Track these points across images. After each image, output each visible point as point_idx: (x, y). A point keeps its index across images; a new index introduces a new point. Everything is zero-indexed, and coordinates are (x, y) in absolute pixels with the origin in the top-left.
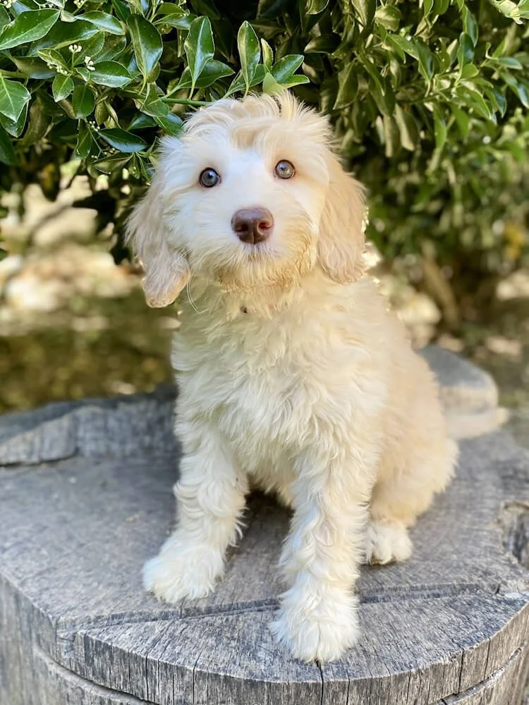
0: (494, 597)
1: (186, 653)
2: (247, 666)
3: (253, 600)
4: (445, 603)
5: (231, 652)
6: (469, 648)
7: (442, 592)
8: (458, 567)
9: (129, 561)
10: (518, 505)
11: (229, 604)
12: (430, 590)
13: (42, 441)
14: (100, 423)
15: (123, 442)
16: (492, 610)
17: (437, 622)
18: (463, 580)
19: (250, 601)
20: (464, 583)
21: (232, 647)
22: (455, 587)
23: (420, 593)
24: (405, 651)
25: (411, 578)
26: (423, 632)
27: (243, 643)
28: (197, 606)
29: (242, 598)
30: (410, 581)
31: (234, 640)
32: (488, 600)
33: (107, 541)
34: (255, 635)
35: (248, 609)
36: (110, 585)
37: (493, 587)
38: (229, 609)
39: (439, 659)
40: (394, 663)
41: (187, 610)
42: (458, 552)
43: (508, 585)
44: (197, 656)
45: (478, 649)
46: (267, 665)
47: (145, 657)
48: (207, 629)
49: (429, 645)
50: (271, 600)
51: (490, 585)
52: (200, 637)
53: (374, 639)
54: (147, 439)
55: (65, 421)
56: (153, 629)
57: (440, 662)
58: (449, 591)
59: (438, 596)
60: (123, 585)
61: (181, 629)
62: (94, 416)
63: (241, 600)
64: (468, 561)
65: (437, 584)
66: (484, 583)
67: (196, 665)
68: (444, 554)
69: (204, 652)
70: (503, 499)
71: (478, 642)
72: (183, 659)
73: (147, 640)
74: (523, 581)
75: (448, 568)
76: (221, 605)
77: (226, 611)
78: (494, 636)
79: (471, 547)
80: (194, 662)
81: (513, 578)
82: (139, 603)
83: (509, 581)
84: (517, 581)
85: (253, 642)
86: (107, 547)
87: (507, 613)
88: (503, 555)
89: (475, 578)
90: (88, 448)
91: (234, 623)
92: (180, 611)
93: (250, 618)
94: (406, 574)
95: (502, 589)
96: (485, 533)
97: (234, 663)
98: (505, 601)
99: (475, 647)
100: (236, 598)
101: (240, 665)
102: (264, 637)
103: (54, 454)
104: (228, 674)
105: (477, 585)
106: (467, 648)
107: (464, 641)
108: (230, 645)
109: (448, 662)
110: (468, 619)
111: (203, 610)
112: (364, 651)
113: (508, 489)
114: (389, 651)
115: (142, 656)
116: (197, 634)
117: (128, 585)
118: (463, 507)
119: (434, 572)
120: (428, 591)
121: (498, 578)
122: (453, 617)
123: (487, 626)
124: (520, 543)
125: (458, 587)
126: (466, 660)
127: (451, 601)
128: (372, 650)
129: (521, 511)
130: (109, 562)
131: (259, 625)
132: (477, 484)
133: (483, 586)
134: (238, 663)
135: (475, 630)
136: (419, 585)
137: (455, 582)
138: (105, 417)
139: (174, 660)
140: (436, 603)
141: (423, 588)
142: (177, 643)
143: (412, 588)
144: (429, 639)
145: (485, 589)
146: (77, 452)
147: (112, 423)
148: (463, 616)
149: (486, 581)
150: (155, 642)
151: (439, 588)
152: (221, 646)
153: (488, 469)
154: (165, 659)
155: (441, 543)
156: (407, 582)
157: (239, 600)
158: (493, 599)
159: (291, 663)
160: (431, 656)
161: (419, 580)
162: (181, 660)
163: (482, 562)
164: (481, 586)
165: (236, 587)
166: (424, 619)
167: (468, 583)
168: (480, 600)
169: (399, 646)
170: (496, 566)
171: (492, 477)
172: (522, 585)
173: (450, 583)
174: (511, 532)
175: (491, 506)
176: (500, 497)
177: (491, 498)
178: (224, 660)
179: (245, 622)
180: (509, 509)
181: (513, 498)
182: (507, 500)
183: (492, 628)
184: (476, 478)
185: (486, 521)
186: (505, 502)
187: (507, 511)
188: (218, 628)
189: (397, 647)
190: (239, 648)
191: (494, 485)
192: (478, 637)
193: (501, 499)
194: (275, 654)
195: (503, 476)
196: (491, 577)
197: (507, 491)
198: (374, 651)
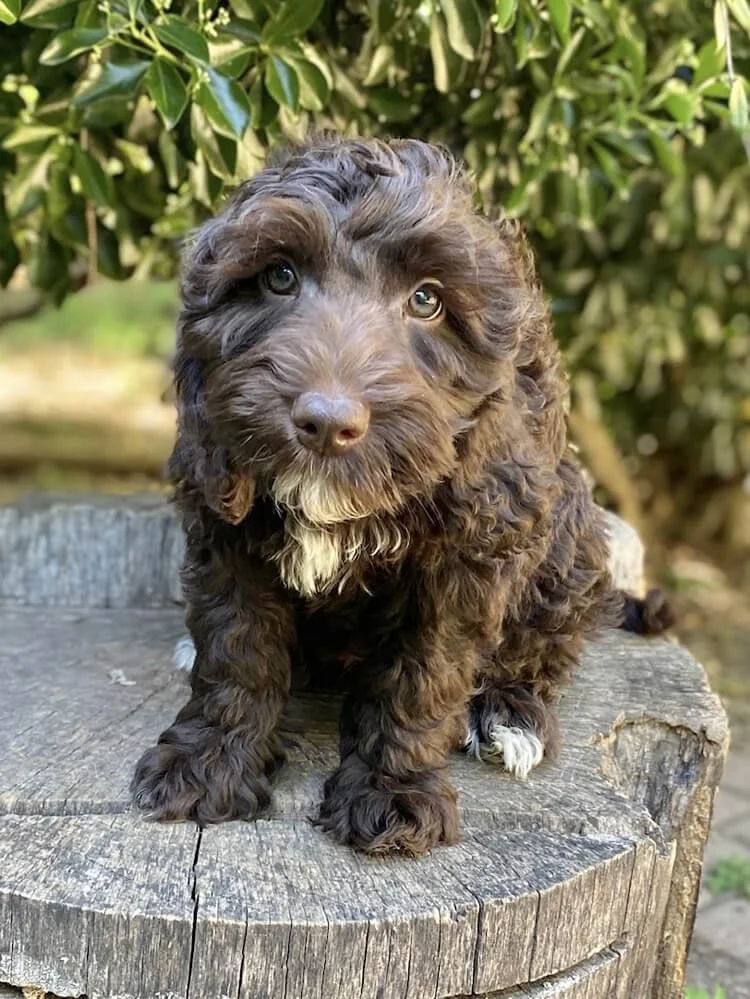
2: (57, 886)
3: (107, 799)
4: (468, 837)
5: (36, 864)
6: (493, 900)
10: (652, 722)
11: (59, 803)
16: (556, 852)
17: (444, 859)
18: (513, 808)
19: (99, 802)
20: (515, 813)
21: (41, 858)
22: (494, 818)
24: (368, 893)
27: (64, 854)
29: (87, 796)
31: (49, 848)
32: (552, 839)
34: (90, 846)
39: (431, 910)
40: (341, 907)
43: (600, 825)
45: (513, 906)
46: (97, 886)
49: (418, 889)
51: (563, 821)
53: (314, 871)
57: (431, 915)
63: (85, 799)
66: (553, 816)
70: (627, 708)
71: (515, 894)
74: (630, 820)
75: (490, 788)
76: (44, 803)
78: (549, 890)
81: (611, 814)
83: (602, 819)
84: (617, 818)
85: (83, 854)
87: (582, 859)
88: (601, 781)
89: (537, 807)
91: (57, 827)
93: (91, 822)
95: (586, 830)
96: (575, 750)
97: (35, 879)
98: (585, 843)
99: (506, 900)
100: (76, 794)
101: (44, 882)
102: (107, 851)
104: (17, 893)
105: (538, 820)
106: (490, 901)
107: (486, 890)
108: (39, 855)
109: (447, 919)
110: (506, 861)
112: (290, 886)
113: (637, 696)
114: (338, 890)
119: (462, 792)
121: (582, 811)
122: (476, 854)
123: (540, 874)
125: (502, 818)
126: (487, 924)
128: (304, 886)
129: (659, 735)
131: (103, 834)
134: (42, 879)
135: (515, 877)
137: (497, 810)
144: (421, 881)
145: (554, 827)
148: (497, 855)
149: (557, 813)
151: (464, 816)
152: (19, 854)
153: (607, 666)
157: (79, 799)
158: (561, 839)
159: (143, 890)
160: (415, 906)
163: (557, 788)
164: (545, 820)
165: (81, 781)
167: (522, 814)
169: (359, 885)
170: (583, 795)
171: (612, 677)
172: (626, 828)
173: (487, 810)
174: (639, 777)
175: (598, 716)
176: (620, 704)
177: (601, 705)
178: (17, 873)
179: (79, 827)
180: (634, 730)
181: (643, 707)
182: (632, 712)
183: (547, 878)
184: (582, 676)
185: (581, 734)
186: (626, 714)
187: (632, 733)
188: (26, 830)
189: (355, 886)
190: (52, 861)
191: (612, 688)
192: (516, 888)
193: (620, 708)
194: (118, 874)
195: (632, 678)
196: (569, 810)
197: (634, 699)
198: (308, 887)
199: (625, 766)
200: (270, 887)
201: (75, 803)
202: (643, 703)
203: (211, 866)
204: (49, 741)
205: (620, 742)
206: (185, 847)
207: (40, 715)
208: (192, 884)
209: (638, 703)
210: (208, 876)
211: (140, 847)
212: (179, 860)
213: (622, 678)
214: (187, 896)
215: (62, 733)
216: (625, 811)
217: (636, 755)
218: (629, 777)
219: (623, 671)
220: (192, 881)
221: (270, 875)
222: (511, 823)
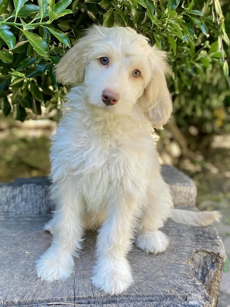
0: (183, 303)
3: (45, 298)
4: (154, 305)
7: (153, 299)
8: (165, 284)
10: (203, 251)
11: (31, 301)
12: (147, 297)
18: (167, 293)
19: (43, 299)
20: (167, 294)
22: (161, 296)
23: (141, 299)
25: (137, 290)
28: (13, 301)
29: (39, 297)
30: (136, 292)
32: (179, 305)
35: (43, 304)
37: (183, 297)
38: (31, 303)
41: (7, 303)
42: (166, 276)
43: (192, 296)
50: (55, 299)
51: (181, 296)
54: (6, 207)
58: (158, 298)
59: (152, 301)
63: (39, 299)
64: (171, 282)
65: (151, 294)
68: (158, 277)
70: (195, 247)
74: (201, 294)
75: (159, 284)
76: (26, 301)
77: (29, 304)
79: (173, 274)
81: (195, 292)
83: (192, 294)
84: (197, 294)
88: (191, 279)
89: (173, 291)
92: (3, 303)
94: (135, 288)
95: (188, 298)
96: (182, 266)
98: (189, 306)
100: (36, 296)
105: (174, 296)
111: (16, 303)
119: (151, 287)
121: (186, 292)
124: (205, 273)
125: (163, 296)
127: (158, 305)
129: (205, 254)
132: (182, 239)
133: (178, 296)
136: (141, 294)
137: (162, 294)
140: (149, 305)
141: (143, 296)
143: (137, 296)
145: (179, 298)
149: (179, 293)
151: (152, 296)
153: (189, 230)
155: (157, 271)
156: (134, 292)
157: (37, 299)
158: (182, 304)
161: (141, 291)
163: (178, 282)
164: (176, 296)
165: (37, 291)
167: (169, 294)
168: (174, 305)
170: (186, 285)
171: (190, 235)
172: (200, 296)
173: (159, 294)
174: (199, 266)
175: (188, 251)
176: (194, 246)
177: (188, 246)
180: (198, 253)
181: (200, 246)
182: (197, 248)
184: (182, 235)
185: (184, 259)
186: (196, 249)
187: (197, 254)
191: (191, 239)
193: (194, 247)
195: (196, 235)
196: (183, 291)
197: (198, 243)
199: (195, 264)
201: (36, 300)
202: (200, 245)
204: (26, 274)
205: (194, 256)
207: (23, 262)
209: (199, 245)
213: (193, 235)
215: (30, 270)
216: (199, 290)
217: (198, 260)
218: (196, 267)
219: (194, 232)
222: (166, 297)
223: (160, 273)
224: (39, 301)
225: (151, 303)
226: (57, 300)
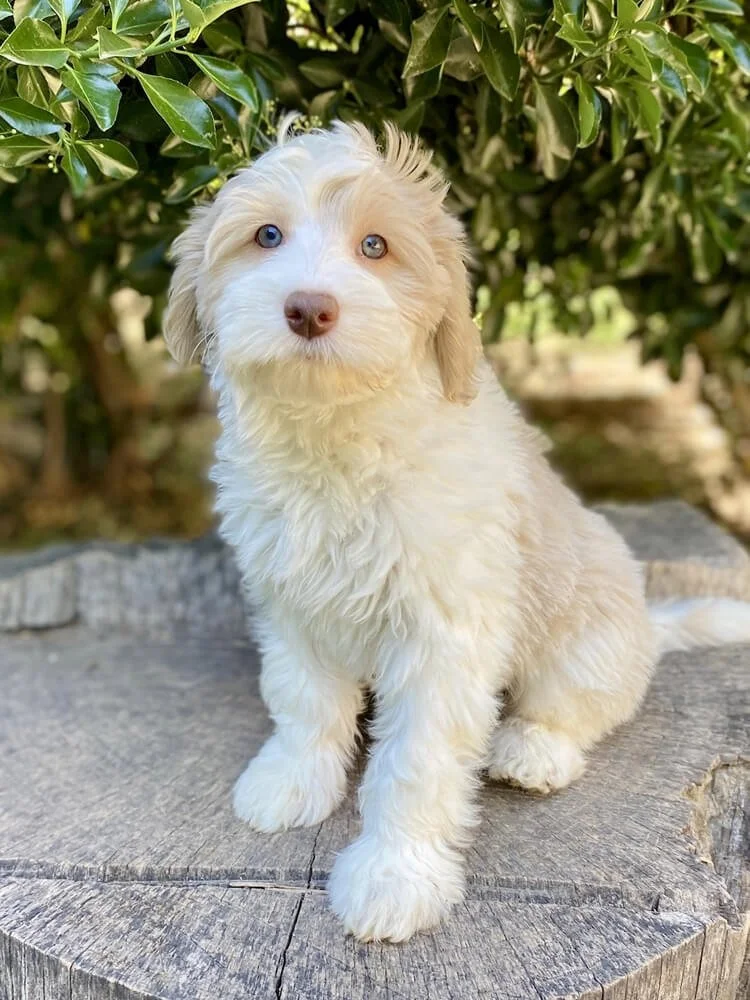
0: (639, 916)
1: (72, 937)
2: (158, 974)
3: (225, 867)
4: (547, 914)
5: (145, 947)
6: (556, 998)
7: (551, 896)
8: (596, 856)
9: (67, 784)
10: (747, 765)
11: (182, 870)
12: (532, 888)
13: (24, 597)
14: (111, 577)
15: (144, 610)
16: (626, 937)
17: (518, 945)
18: (594, 880)
19: (217, 869)
20: (595, 885)
21: (151, 938)
22: (576, 889)
23: (513, 891)
24: (439, 987)
25: (503, 865)
26: (485, 958)
27: (174, 934)
28: (130, 866)
29: (206, 862)
30: (499, 870)
31: (162, 927)
32: (625, 919)
33: (50, 750)
34: (198, 923)
35: (215, 882)
36: (20, 814)
37: (648, 899)
38: (182, 878)
41: (115, 870)
42: (605, 830)
43: (676, 898)
44: (86, 945)
46: (192, 976)
47: (8, 934)
48: (127, 904)
49: (486, 982)
50: (253, 871)
51: (642, 894)
52: (109, 915)
53: (393, 959)
54: (179, 608)
55: (59, 571)
56: (44, 891)
58: (565, 895)
60: (38, 817)
61: (87, 898)
62: (104, 566)
63: (205, 866)
64: (617, 848)
65: (544, 879)
66: (632, 889)
67: (77, 959)
68: (579, 831)
69: (102, 941)
70: (721, 751)
71: (578, 991)
72: (62, 946)
73: (26, 907)
74: (706, 894)
75: (577, 854)
76: (169, 870)
77: (177, 879)
78: (613, 983)
79: (630, 825)
80: (76, 953)
81: (687, 885)
82: (47, 848)
83: (678, 892)
84: (692, 890)
85: (189, 934)
86: (47, 758)
87: (651, 947)
88: (683, 844)
89: (616, 876)
90: (95, 614)
91: (174, 900)
92: (101, 869)
93: (204, 895)
94: (498, 857)
95: (663, 902)
96: (666, 804)
97: (141, 966)
98: (657, 924)
100: (199, 859)
101: (148, 970)
102: (212, 930)
103: (43, 618)
104: (121, 982)
105: (618, 891)
107: (552, 985)
108: (150, 935)
110: (576, 947)
111: (140, 873)
112: (367, 978)
113: (735, 736)
114: (411, 983)
115: (5, 932)
116: (108, 908)
117: (46, 819)
118: (644, 758)
119: (549, 859)
120: (528, 890)
121: (659, 883)
122: (549, 940)
123: (606, 965)
125: (582, 889)
127: (558, 914)
128: (380, 979)
130: (37, 781)
131: (212, 909)
132: (683, 723)
133: (630, 894)
134: (146, 966)
135: (582, 968)
136: (512, 878)
137: (578, 882)
138: (119, 569)
139: (49, 945)
140: (530, 912)
141: (519, 883)
142: (67, 919)
143: (500, 882)
144: (491, 973)
145: (633, 899)
146: (76, 620)
147: (129, 579)
148: (568, 940)
149: (636, 885)
150: (36, 912)
151: (548, 887)
152: (134, 934)
153: (711, 700)
154: (35, 941)
155: (579, 814)
156: (494, 870)
157: (200, 866)
159: (234, 979)
161: (516, 869)
162: (58, 947)
163: (641, 853)
164: (625, 893)
165: (207, 843)
166: (496, 937)
167: (601, 885)
168: (610, 918)
169: (432, 978)
170: (664, 863)
171: (712, 713)
172: (701, 900)
173: (569, 882)
174: (735, 810)
175: (693, 762)
176: (716, 747)
177: (699, 748)
178: (126, 958)
179: (193, 900)
180: (730, 770)
181: (738, 750)
182: (727, 755)
183: (613, 969)
184: (685, 712)
185: (675, 785)
186: (721, 757)
187: (728, 773)
188: (146, 903)
189: (429, 978)
190: (162, 941)
191: (713, 727)
192: (581, 982)
193: (717, 751)
194: (215, 961)
195: (733, 714)
196: (648, 880)
197: (731, 740)
198: (384, 979)
200: (348, 979)
201: (196, 870)
202: (739, 745)
203: (300, 952)
204: (191, 793)
205: (716, 780)
206: (282, 927)
207: (188, 761)
208: (278, 975)
209: (735, 745)
210: (295, 964)
211: (242, 926)
212: (274, 943)
213: (723, 714)
214: (272, 988)
215: (203, 784)
216: (702, 881)
217: (732, 792)
218: (725, 811)
219: (725, 706)
220: (280, 970)
221: (352, 964)
222: (592, 894)
223: (590, 822)
224: (205, 872)
225: (537, 906)
226: (256, 875)
